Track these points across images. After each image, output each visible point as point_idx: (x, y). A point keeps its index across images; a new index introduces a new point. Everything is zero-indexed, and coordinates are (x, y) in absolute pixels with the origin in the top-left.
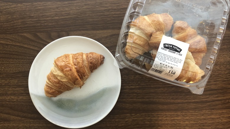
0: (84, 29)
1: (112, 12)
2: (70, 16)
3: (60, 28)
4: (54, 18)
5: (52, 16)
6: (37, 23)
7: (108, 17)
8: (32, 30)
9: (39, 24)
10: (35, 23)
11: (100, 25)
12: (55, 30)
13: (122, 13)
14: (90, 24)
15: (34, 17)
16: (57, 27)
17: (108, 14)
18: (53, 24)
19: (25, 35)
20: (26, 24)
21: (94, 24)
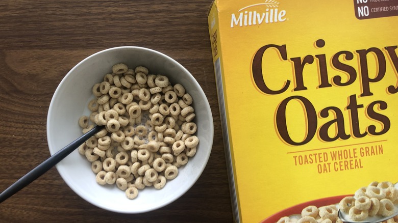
0: (43, 46)
1: (110, 8)
2: (8, 13)
7: (99, 19)
11: (80, 38)
13: (131, 10)
14: (56, 34)
17: (101, 11)
21: (67, 34)
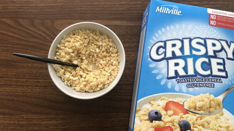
3: (45, 16)
4: (38, 5)
5: (37, 3)
6: (20, 9)
8: (14, 16)
9: (21, 10)
10: (17, 9)
12: (39, 17)
15: (17, 2)
16: (42, 15)
18: (38, 11)
19: (5, 20)
20: (8, 9)
